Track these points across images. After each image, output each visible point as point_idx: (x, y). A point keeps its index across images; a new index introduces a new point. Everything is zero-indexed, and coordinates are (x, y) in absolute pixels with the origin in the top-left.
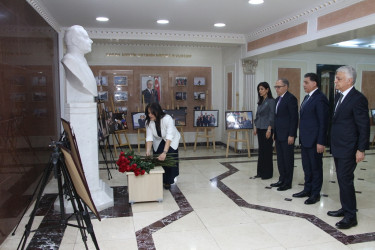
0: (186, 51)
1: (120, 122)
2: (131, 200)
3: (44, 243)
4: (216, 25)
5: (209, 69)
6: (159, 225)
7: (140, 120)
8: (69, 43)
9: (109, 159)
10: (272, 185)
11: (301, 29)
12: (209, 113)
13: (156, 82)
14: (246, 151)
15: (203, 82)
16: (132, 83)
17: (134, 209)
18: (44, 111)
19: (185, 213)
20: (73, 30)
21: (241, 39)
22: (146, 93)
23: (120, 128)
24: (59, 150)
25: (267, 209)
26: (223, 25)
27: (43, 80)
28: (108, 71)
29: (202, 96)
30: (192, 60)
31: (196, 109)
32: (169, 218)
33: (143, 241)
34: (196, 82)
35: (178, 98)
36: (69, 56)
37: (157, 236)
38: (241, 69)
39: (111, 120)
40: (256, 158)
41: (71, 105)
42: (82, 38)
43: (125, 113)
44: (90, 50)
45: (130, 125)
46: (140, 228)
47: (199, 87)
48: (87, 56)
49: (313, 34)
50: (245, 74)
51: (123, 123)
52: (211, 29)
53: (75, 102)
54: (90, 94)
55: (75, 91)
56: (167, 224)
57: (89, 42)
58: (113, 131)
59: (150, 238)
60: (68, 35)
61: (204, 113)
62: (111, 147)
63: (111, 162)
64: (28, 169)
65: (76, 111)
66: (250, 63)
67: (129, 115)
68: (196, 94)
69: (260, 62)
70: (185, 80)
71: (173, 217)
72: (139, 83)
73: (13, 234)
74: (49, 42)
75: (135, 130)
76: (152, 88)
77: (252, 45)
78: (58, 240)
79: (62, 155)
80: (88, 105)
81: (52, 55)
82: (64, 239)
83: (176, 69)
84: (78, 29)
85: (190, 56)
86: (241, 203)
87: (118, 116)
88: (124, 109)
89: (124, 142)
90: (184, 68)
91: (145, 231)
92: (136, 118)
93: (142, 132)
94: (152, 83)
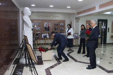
0: (58, 15)
1: (38, 36)
2: (43, 60)
3: (18, 72)
4: (68, 7)
5: (65, 20)
6: (52, 67)
7: (44, 36)
10: (85, 56)
11: (94, 8)
12: (65, 34)
13: (49, 24)
14: (76, 45)
15: (63, 25)
16: (41, 25)
17: (44, 62)
19: (59, 64)
20: (26, 9)
21: (75, 11)
22: (45, 28)
23: (38, 38)
26: (70, 7)
29: (63, 29)
30: (60, 18)
31: (61, 32)
32: (54, 65)
33: (47, 72)
34: (61, 24)
35: (55, 29)
37: (52, 70)
38: (75, 20)
41: (25, 31)
42: (28, 11)
43: (39, 34)
44: (30, 14)
45: (41, 38)
46: (46, 68)
47: (62, 26)
48: (30, 17)
49: (98, 10)
50: (76, 22)
51: (39, 37)
52: (66, 8)
53: (26, 30)
56: (54, 67)
57: (30, 12)
59: (50, 71)
60: (24, 10)
61: (63, 34)
65: (26, 33)
66: (78, 19)
67: (40, 34)
68: (61, 28)
70: (58, 24)
71: (56, 65)
72: (43, 25)
73: (8, 70)
75: (42, 39)
76: (48, 26)
77: (78, 13)
78: (22, 72)
80: (30, 31)
82: (23, 71)
83: (54, 20)
85: (59, 17)
86: (76, 61)
89: (39, 43)
90: (57, 20)
91: (48, 69)
92: (43, 35)
93: (44, 39)
94: (47, 25)
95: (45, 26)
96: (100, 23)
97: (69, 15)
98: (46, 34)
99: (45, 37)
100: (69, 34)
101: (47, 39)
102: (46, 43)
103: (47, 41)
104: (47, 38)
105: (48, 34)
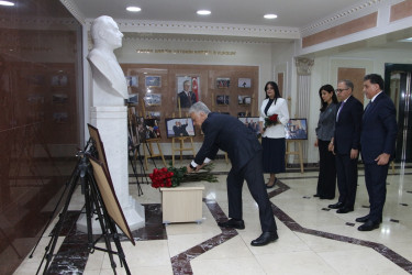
0: (230, 48)
1: (152, 129)
2: (165, 220)
3: (66, 268)
4: (266, 17)
5: (257, 68)
6: (198, 250)
7: (175, 128)
8: (96, 37)
9: (139, 172)
10: (331, 207)
11: (370, 20)
12: (255, 120)
13: (195, 83)
14: (299, 166)
15: (248, 85)
16: (166, 84)
17: (169, 230)
18: (65, 115)
19: (229, 237)
20: (102, 22)
21: (294, 33)
22: (182, 95)
23: (152, 136)
24: (88, 161)
25: (325, 235)
26: (275, 16)
27: (64, 80)
28: (138, 70)
29: (248, 100)
30: (236, 58)
31: (240, 114)
32: (209, 242)
33: (180, 269)
34: (241, 84)
35: (219, 102)
36: (96, 51)
37: (196, 263)
38: (294, 69)
39: (143, 127)
40: (317, 174)
41: (98, 109)
42: (111, 31)
43: (157, 119)
44: (120, 44)
45: (164, 134)
46: (176, 253)
47: (245, 90)
48: (117, 52)
50: (298, 74)
51: (155, 131)
52: (257, 20)
53: (101, 105)
54: (120, 96)
55: (103, 92)
56: (207, 249)
57: (119, 35)
58: (144, 140)
59: (188, 266)
60: (96, 27)
61: (249, 120)
62: (141, 158)
63: (142, 176)
64: (46, 182)
65: (103, 115)
66: (305, 62)
67: (162, 121)
68: (240, 98)
69: (317, 61)
70: (228, 82)
71: (214, 242)
72: (174, 85)
73: (31, 257)
74: (72, 36)
75: (169, 139)
76: (190, 90)
77: (308, 41)
78: (81, 265)
79: (91, 167)
80: (118, 109)
81: (75, 51)
82: (88, 264)
83: (215, 68)
84: (107, 20)
85: (234, 53)
86: (294, 226)
87: (150, 122)
88: (157, 114)
89: (156, 153)
90: (227, 68)
91: (182, 257)
92: (171, 125)
93: (177, 141)
94: (189, 84)
95: (180, 90)
96: (393, 77)
97: (275, 45)
98: (183, 122)
99: (180, 130)
100: (273, 120)
101: (188, 140)
102: (185, 153)
103: (185, 146)
104: (186, 134)
105: (190, 121)
